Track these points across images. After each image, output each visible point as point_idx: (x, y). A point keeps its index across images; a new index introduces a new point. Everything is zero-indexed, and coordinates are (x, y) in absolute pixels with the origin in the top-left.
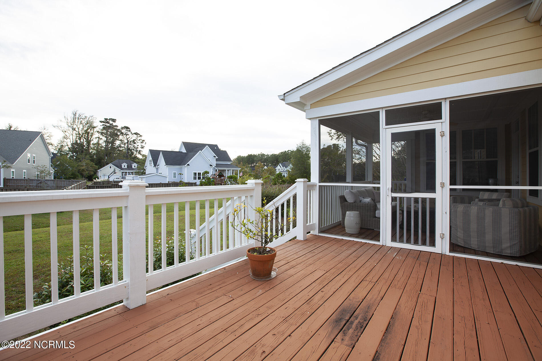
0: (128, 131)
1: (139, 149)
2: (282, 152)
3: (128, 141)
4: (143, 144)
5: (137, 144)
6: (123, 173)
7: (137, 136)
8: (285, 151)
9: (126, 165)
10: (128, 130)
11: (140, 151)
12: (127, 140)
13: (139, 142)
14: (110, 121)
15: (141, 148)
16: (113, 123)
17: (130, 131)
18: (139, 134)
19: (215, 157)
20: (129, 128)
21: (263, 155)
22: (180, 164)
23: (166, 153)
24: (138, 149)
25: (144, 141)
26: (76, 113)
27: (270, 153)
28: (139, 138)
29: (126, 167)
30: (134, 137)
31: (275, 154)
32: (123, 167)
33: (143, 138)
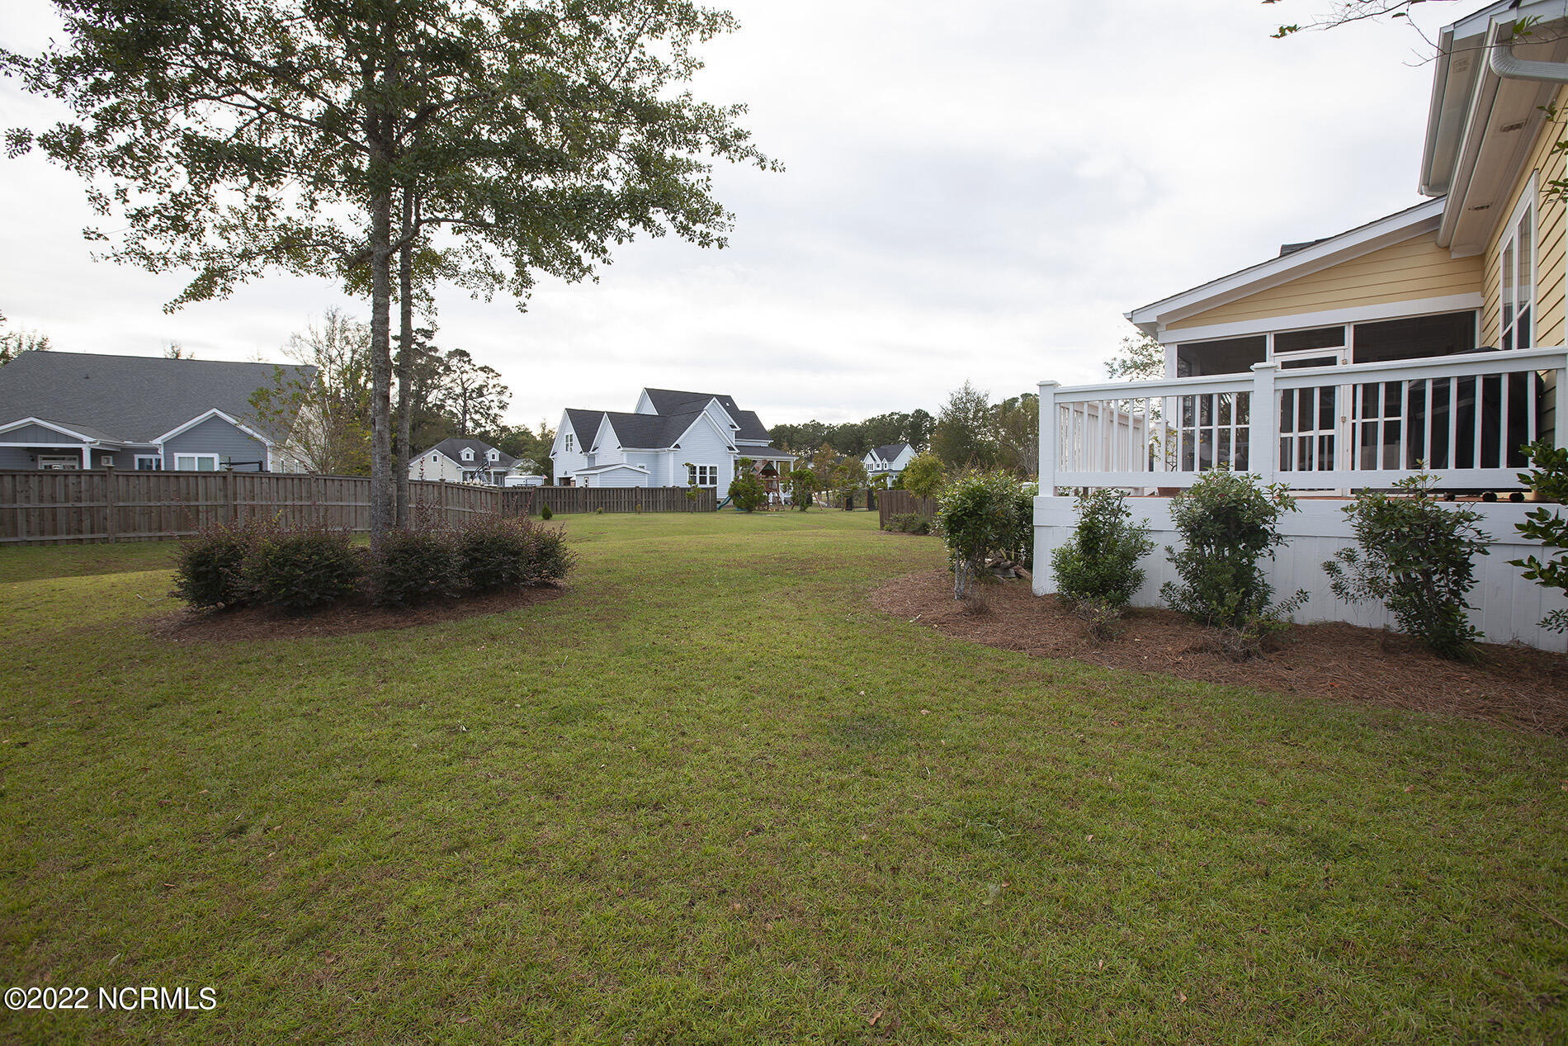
0: (465, 362)
1: (495, 411)
2: (873, 419)
3: (465, 390)
4: (505, 398)
5: (490, 397)
6: (465, 473)
7: (486, 375)
8: (883, 416)
9: (471, 453)
10: (466, 359)
11: (496, 415)
12: (463, 387)
13: (494, 391)
14: (419, 336)
15: (500, 408)
16: (427, 340)
17: (469, 361)
18: (493, 371)
19: (733, 427)
20: (468, 355)
21: (817, 427)
22: (653, 445)
23: (617, 419)
24: (490, 412)
25: (506, 388)
26: (334, 317)
27: (838, 422)
28: (491, 382)
29: (472, 458)
30: (479, 379)
31: (853, 423)
32: (464, 458)
33: (503, 381)
